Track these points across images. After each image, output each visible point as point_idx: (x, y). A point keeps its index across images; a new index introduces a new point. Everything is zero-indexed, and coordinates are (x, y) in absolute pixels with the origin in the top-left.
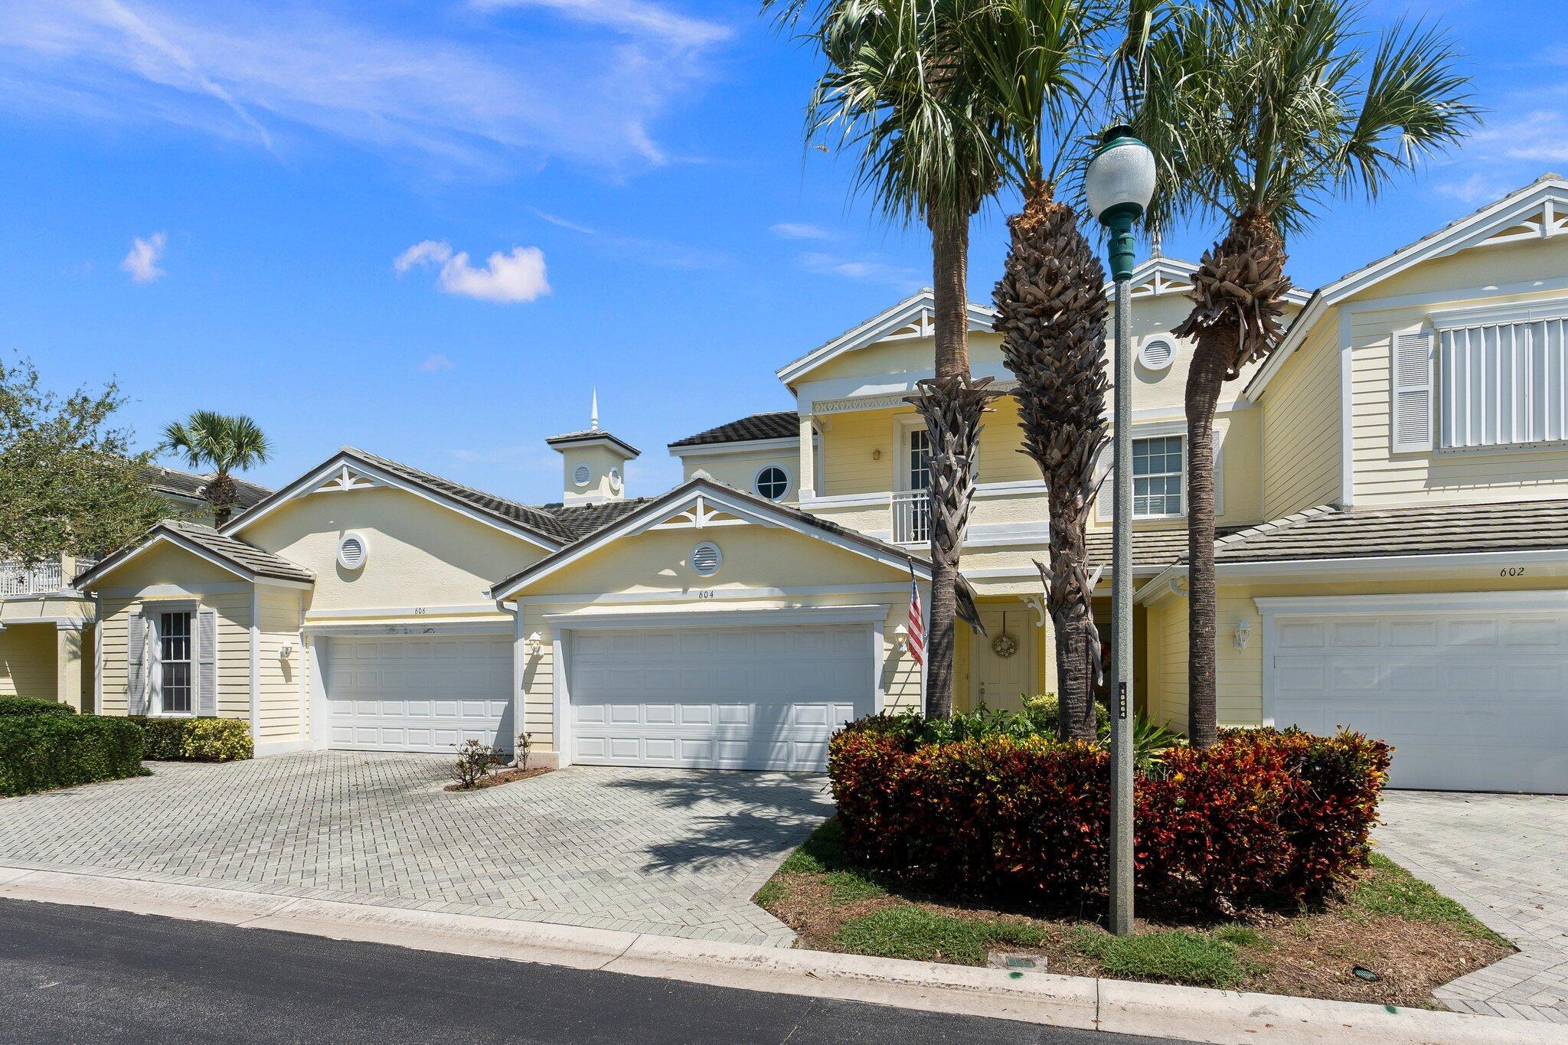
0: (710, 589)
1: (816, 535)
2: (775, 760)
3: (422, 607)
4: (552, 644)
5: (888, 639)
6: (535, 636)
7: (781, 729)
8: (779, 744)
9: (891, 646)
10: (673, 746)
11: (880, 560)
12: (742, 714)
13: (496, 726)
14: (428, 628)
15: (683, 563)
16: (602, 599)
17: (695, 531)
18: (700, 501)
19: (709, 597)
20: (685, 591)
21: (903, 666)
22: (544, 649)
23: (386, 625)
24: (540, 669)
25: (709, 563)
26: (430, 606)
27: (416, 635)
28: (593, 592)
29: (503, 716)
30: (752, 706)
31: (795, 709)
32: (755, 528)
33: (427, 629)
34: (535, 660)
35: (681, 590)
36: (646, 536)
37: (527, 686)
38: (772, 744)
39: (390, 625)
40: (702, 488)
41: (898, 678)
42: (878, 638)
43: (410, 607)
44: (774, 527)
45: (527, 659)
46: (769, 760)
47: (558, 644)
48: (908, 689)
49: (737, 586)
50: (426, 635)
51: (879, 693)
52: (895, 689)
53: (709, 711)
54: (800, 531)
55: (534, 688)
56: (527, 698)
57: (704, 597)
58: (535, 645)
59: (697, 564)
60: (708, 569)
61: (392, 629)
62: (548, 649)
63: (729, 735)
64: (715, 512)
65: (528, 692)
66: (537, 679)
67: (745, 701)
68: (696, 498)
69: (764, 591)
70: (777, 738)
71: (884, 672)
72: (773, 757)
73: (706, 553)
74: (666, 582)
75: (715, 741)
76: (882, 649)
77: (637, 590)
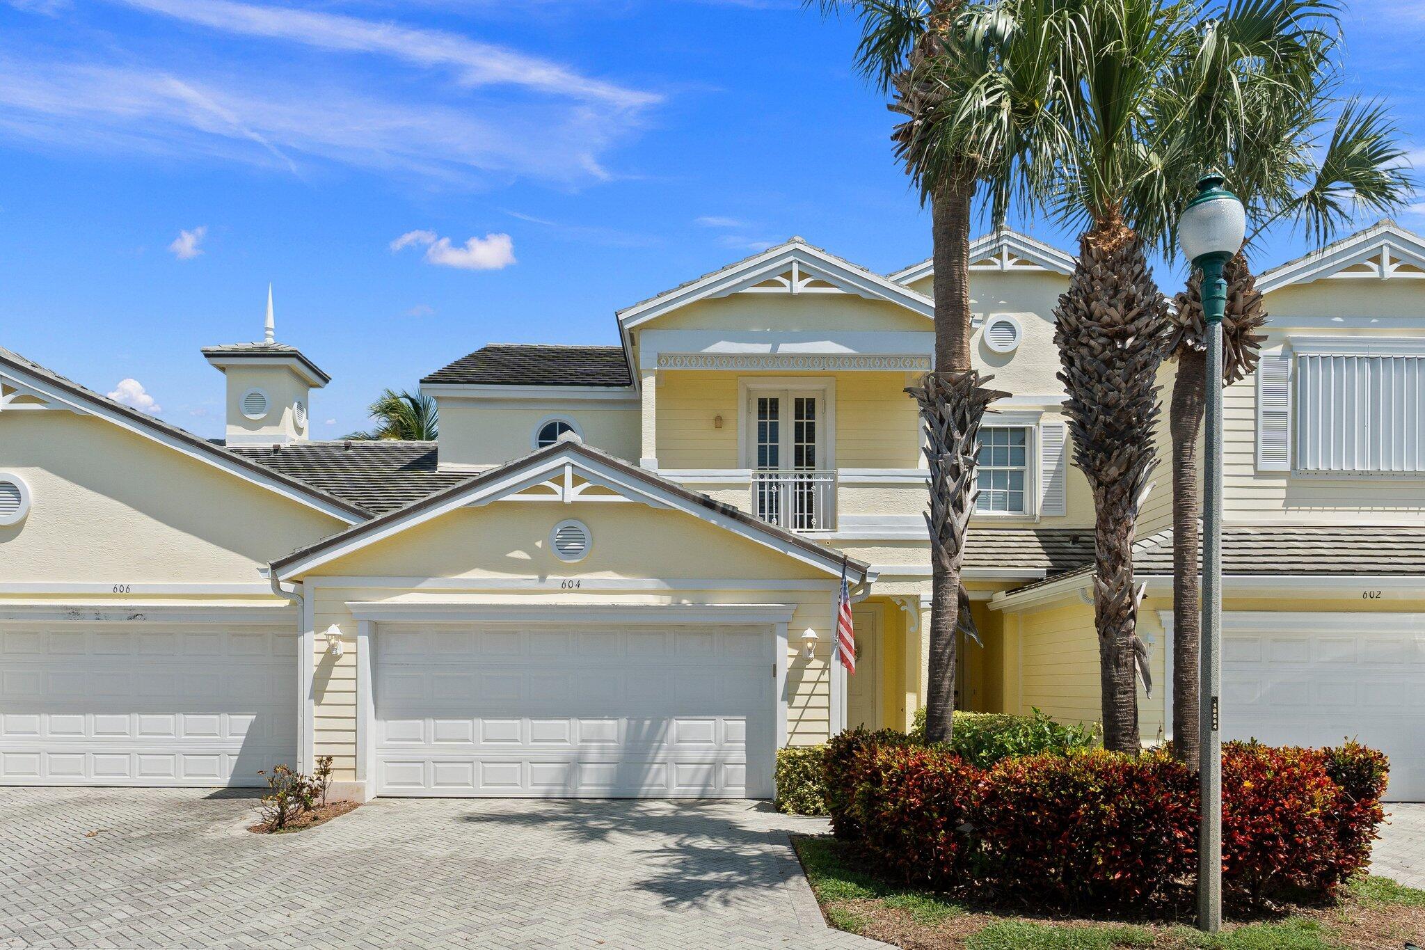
0: (575, 577)
1: (715, 520)
2: (652, 785)
3: (125, 583)
4: (355, 640)
5: (792, 644)
6: (334, 629)
7: (658, 748)
8: (656, 766)
9: (795, 652)
10: (518, 770)
11: (790, 553)
12: (612, 729)
13: (237, 748)
14: (134, 613)
15: (539, 544)
16: (425, 585)
17: (561, 506)
18: (568, 470)
19: (575, 588)
20: (542, 579)
21: (808, 675)
22: (342, 647)
23: (66, 608)
24: (336, 672)
25: (573, 545)
26: (137, 583)
27: (109, 622)
28: (416, 575)
29: (247, 735)
30: (624, 722)
31: (677, 726)
32: (638, 507)
33: (134, 614)
34: (330, 658)
35: (536, 577)
36: (494, 506)
37: (318, 694)
38: (647, 766)
39: (72, 608)
40: (571, 453)
41: (803, 688)
42: (781, 642)
43: (107, 584)
44: (660, 507)
45: (317, 659)
46: (642, 785)
47: (364, 641)
48: (815, 701)
49: (610, 576)
50: (133, 622)
51: (782, 706)
52: (799, 701)
53: (568, 726)
54: (697, 515)
55: (327, 698)
56: (317, 710)
57: (567, 587)
58: (333, 641)
59: (560, 546)
60: (574, 553)
61: (75, 612)
62: (351, 647)
63: (593, 755)
64: (587, 485)
65: (318, 703)
66: (331, 685)
67: (614, 715)
68: (564, 465)
69: (651, 583)
70: (654, 759)
71: (788, 681)
72: (648, 781)
73: (570, 533)
74: (517, 566)
75: (575, 764)
76: (785, 655)
77: (476, 574)
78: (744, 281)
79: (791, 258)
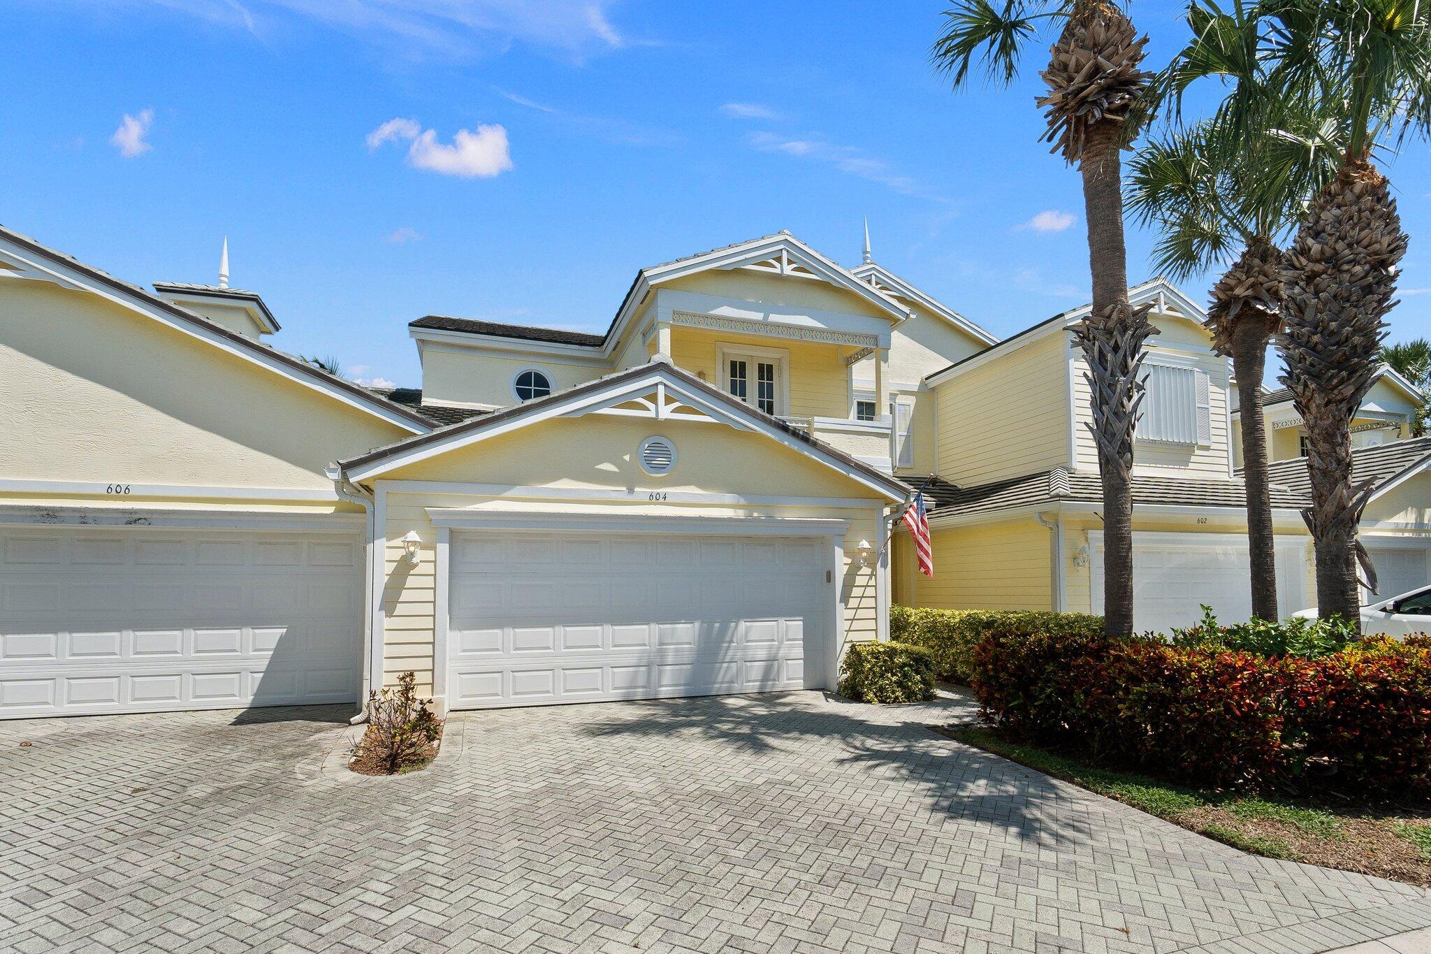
0: (662, 490)
1: (788, 442)
2: (722, 683)
3: (124, 483)
4: (434, 548)
5: (846, 554)
6: (413, 536)
7: (728, 648)
8: (725, 665)
9: (849, 561)
10: (600, 675)
11: (851, 476)
12: (685, 633)
13: (263, 664)
14: (137, 516)
15: (627, 458)
16: (517, 491)
17: (654, 423)
18: (661, 389)
19: (661, 500)
20: (631, 491)
21: (860, 580)
22: (420, 555)
23: (38, 509)
24: (411, 581)
25: (661, 460)
26: (138, 484)
28: (503, 482)
29: (276, 650)
30: (697, 624)
31: (743, 625)
32: (724, 429)
33: (134, 518)
34: (405, 566)
35: (624, 489)
36: (589, 418)
37: (389, 605)
38: (718, 665)
39: (46, 509)
40: (664, 373)
41: (856, 592)
42: (839, 552)
43: (100, 483)
44: (742, 429)
45: (390, 568)
46: (714, 683)
47: (443, 549)
48: (865, 602)
49: (692, 490)
50: (129, 527)
51: (840, 607)
52: (853, 603)
53: (647, 631)
54: (773, 437)
55: (400, 609)
56: (388, 623)
57: (654, 499)
58: (412, 549)
59: (648, 460)
60: (661, 468)
61: (50, 514)
62: (429, 555)
63: (670, 660)
64: (677, 404)
65: (390, 614)
66: (405, 595)
67: (690, 619)
68: (656, 385)
69: (729, 498)
70: (724, 659)
71: (844, 586)
72: (719, 679)
73: (657, 449)
74: (606, 478)
75: (653, 663)
76: (841, 564)
77: (565, 484)
78: (746, 259)
79: (782, 246)
